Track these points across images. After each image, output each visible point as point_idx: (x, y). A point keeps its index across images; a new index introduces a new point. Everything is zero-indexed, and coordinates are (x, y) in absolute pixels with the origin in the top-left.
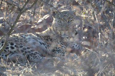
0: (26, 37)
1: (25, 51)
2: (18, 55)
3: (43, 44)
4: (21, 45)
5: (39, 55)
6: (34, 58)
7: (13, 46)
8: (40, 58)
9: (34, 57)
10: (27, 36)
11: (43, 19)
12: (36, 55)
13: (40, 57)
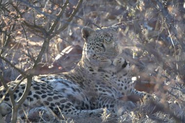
0: (49, 80)
1: (50, 102)
2: (40, 110)
3: (77, 91)
4: (43, 94)
5: (74, 108)
6: (67, 113)
7: (32, 96)
8: (76, 112)
9: (66, 111)
10: (52, 79)
11: (63, 54)
12: (70, 108)
13: (76, 110)
